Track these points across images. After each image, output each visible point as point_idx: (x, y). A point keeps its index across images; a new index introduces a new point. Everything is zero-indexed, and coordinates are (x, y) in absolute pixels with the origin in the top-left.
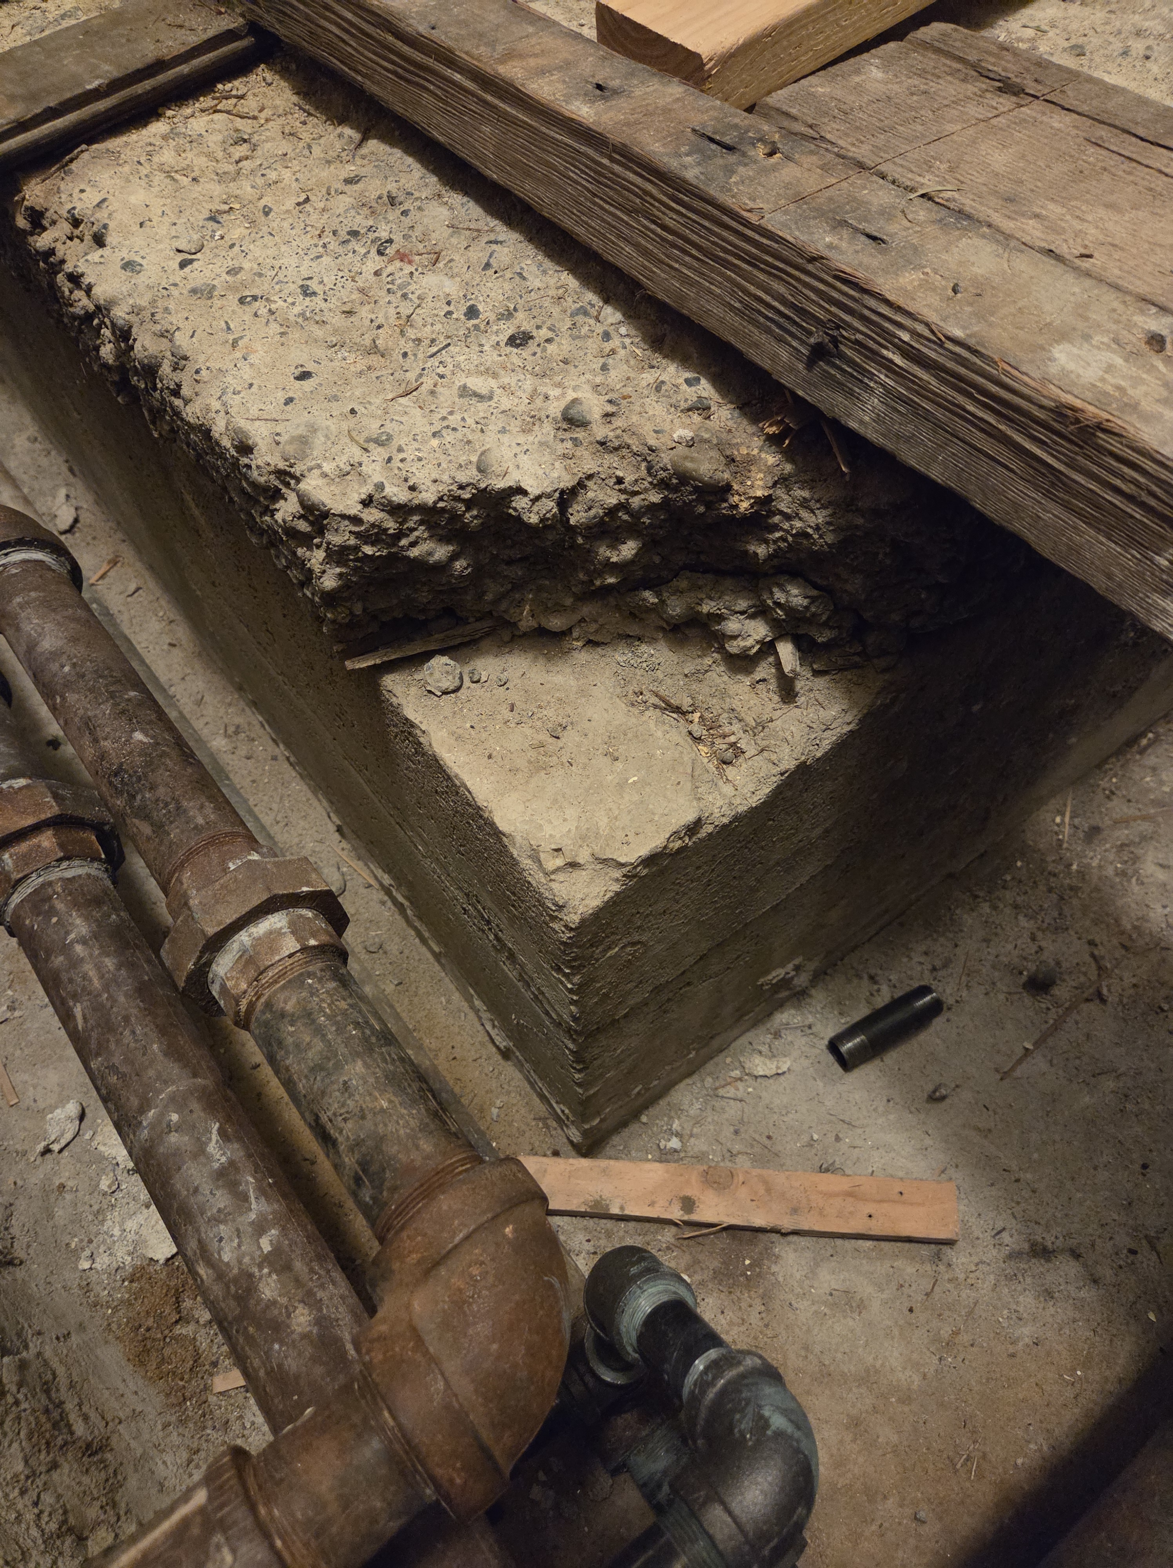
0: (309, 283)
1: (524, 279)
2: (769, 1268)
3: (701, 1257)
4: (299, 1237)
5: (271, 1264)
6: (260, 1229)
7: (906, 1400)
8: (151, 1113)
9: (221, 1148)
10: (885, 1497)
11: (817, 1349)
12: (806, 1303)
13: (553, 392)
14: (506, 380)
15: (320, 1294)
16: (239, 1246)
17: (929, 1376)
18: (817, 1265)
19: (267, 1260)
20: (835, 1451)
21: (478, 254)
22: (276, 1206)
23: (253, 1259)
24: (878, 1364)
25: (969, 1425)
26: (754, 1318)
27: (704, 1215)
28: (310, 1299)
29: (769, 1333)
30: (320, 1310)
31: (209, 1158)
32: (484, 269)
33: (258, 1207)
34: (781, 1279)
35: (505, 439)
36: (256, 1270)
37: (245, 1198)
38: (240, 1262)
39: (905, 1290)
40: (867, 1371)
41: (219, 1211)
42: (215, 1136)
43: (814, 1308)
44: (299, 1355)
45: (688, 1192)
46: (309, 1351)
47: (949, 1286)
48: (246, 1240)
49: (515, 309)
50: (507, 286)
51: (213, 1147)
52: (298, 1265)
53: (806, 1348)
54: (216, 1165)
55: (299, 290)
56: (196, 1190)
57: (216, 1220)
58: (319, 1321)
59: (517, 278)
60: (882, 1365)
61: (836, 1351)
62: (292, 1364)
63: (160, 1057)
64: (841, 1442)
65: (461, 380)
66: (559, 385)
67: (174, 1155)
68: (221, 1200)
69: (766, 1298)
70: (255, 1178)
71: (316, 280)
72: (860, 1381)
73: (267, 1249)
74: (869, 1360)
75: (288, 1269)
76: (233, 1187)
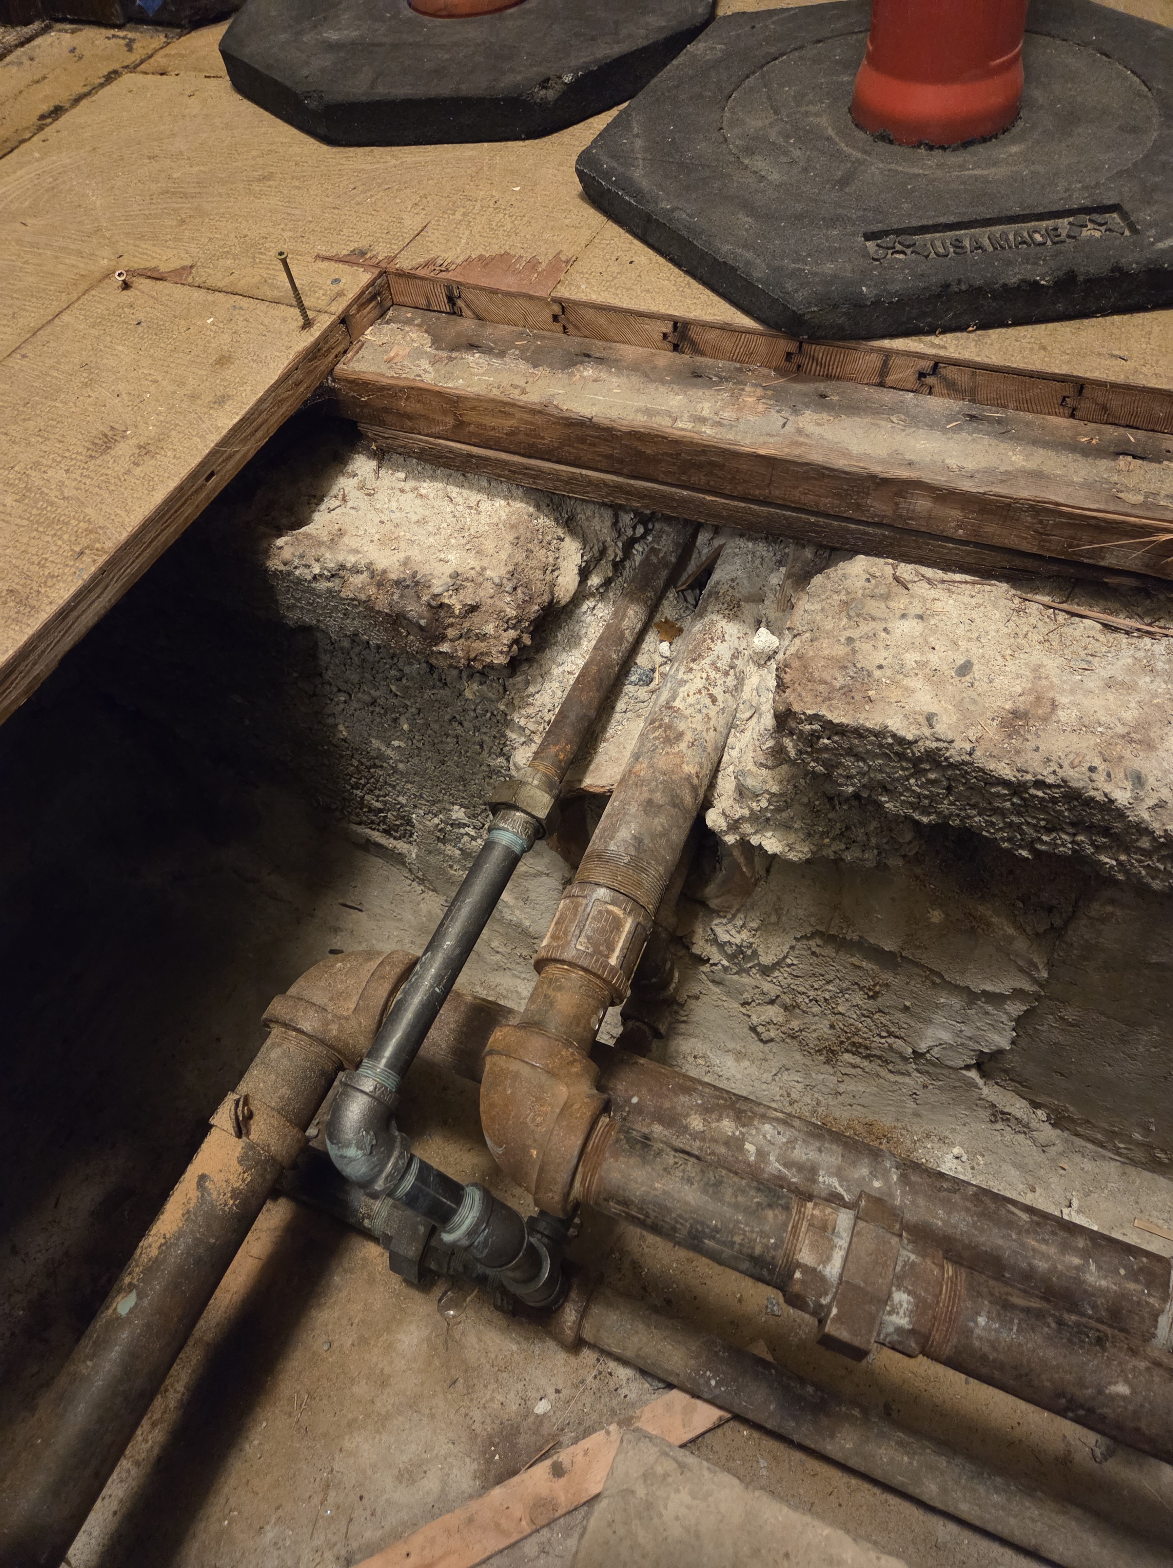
2: (479, 1463)
3: (534, 1438)
5: (738, 1139)
6: (760, 1153)
7: (351, 1424)
8: (895, 1178)
9: (829, 1185)
10: (353, 1345)
11: (425, 1421)
12: (442, 1452)
15: (698, 1144)
16: (764, 1136)
17: (337, 1452)
18: (443, 1490)
19: (742, 1140)
20: (394, 1355)
22: (766, 1176)
23: (751, 1135)
24: (378, 1436)
25: (303, 1431)
26: (477, 1414)
27: (542, 1469)
28: (701, 1136)
29: (463, 1410)
30: (690, 1135)
31: (831, 1175)
33: (775, 1166)
34: (468, 1460)
36: (744, 1130)
37: (785, 1165)
38: (757, 1129)
39: (369, 1512)
40: (384, 1427)
41: (794, 1148)
42: (840, 1190)
43: (435, 1452)
44: (683, 1105)
45: (562, 1481)
46: (679, 1111)
47: (334, 1539)
48: (763, 1142)
51: (834, 1182)
52: (723, 1150)
53: (432, 1416)
54: (821, 1172)
56: (820, 1151)
57: (791, 1142)
58: (685, 1129)
60: (374, 1438)
61: (411, 1428)
62: (684, 1099)
64: (391, 1363)
67: (854, 1162)
68: (799, 1155)
69: (473, 1436)
70: (794, 1183)
72: (388, 1417)
73: (747, 1146)
74: (385, 1437)
75: (727, 1144)
76: (800, 1167)
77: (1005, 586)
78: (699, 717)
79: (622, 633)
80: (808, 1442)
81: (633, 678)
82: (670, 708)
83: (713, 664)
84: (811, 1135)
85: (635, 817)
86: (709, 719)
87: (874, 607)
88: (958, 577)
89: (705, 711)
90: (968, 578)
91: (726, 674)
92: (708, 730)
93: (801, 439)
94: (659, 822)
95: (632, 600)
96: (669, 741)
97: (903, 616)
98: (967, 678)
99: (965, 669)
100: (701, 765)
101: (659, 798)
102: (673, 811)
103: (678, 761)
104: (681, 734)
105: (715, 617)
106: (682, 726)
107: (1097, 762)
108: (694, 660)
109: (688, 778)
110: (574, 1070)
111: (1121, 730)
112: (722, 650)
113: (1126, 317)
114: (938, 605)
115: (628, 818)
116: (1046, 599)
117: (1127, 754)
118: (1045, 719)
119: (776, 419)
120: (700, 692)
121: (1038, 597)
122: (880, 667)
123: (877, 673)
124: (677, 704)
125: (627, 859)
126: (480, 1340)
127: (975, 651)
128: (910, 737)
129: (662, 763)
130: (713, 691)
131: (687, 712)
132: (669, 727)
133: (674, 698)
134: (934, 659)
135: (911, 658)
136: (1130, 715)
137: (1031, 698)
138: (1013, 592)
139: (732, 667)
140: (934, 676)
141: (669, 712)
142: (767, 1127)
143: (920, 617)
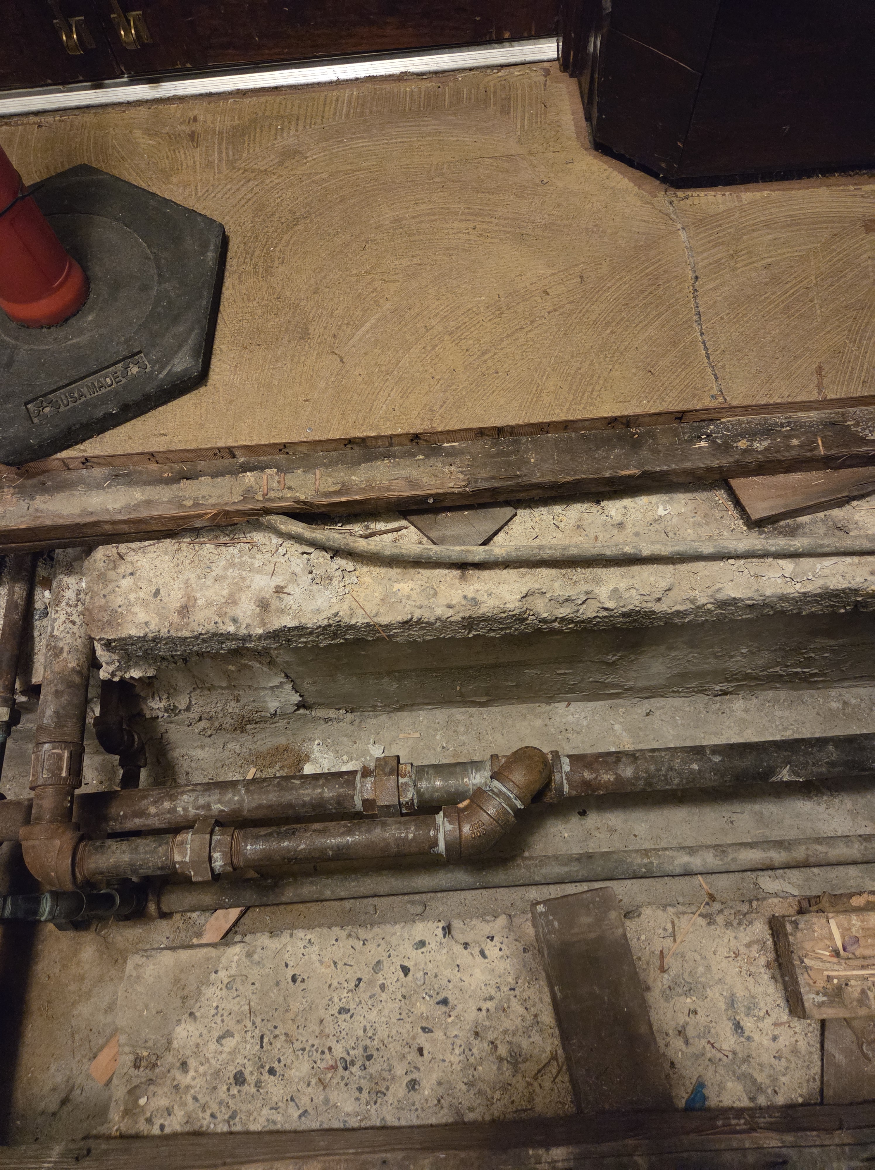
0: (349, 1015)
1: (271, 1109)
4: (179, 819)
6: (186, 809)
7: (73, 1004)
8: (243, 792)
9: (218, 808)
10: (60, 971)
11: (108, 984)
13: (201, 1069)
14: (224, 1056)
15: (157, 818)
16: (185, 801)
17: (72, 1018)
19: (175, 807)
20: (82, 964)
21: (304, 1101)
22: (190, 817)
23: (178, 804)
24: (89, 1002)
28: (157, 815)
30: (152, 817)
31: (216, 804)
32: (292, 1096)
33: (192, 812)
35: (197, 1034)
36: (174, 803)
37: (196, 809)
38: (179, 800)
39: (97, 1033)
40: (90, 996)
42: (222, 808)
44: (145, 805)
46: (143, 808)
48: (184, 804)
49: (258, 1090)
50: (275, 1099)
51: (219, 806)
52: (169, 816)
54: (213, 805)
55: (347, 1007)
56: (209, 796)
57: (196, 799)
58: (149, 815)
59: (274, 1106)
60: (87, 1003)
61: (103, 990)
63: (260, 802)
64: (82, 968)
65: (237, 1037)
66: (205, 1074)
67: (224, 794)
68: (201, 801)
70: (201, 814)
71: (348, 1018)
72: (90, 991)
73: (178, 809)
74: (92, 1000)
75: (169, 812)
76: (203, 807)
77: (168, 540)
78: (69, 636)
79: (16, 602)
80: (274, 902)
81: (36, 617)
82: (53, 636)
83: (67, 604)
84: (206, 790)
85: (52, 701)
86: (75, 634)
87: (112, 574)
88: (147, 543)
89: (71, 631)
90: (151, 542)
91: (76, 606)
92: (76, 640)
93: (39, 514)
94: (65, 699)
95: (15, 582)
96: (57, 655)
97: (124, 577)
98: (159, 598)
99: (157, 593)
100: (78, 659)
101: (60, 687)
102: (70, 690)
103: (65, 663)
104: (62, 648)
105: (61, 577)
106: (61, 644)
107: (217, 619)
108: (57, 605)
109: (73, 669)
110: (60, 831)
111: (223, 600)
112: (70, 594)
113: (165, 407)
114: (139, 563)
115: (49, 703)
116: (188, 540)
117: (228, 610)
118: (194, 606)
119: (24, 505)
120: (65, 622)
121: (185, 540)
122: (120, 606)
123: (119, 610)
124: (56, 633)
125: (54, 725)
126: (122, 936)
127: (160, 581)
128: (142, 635)
129: (56, 668)
130: (72, 618)
131: (61, 636)
132: (55, 647)
133: (53, 630)
134: (142, 594)
135: (132, 597)
136: (225, 593)
137: (186, 599)
138: (173, 541)
139: (78, 601)
140: (144, 603)
141: (53, 639)
142: (185, 796)
143: (132, 574)
